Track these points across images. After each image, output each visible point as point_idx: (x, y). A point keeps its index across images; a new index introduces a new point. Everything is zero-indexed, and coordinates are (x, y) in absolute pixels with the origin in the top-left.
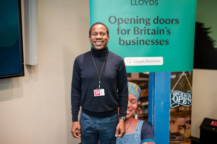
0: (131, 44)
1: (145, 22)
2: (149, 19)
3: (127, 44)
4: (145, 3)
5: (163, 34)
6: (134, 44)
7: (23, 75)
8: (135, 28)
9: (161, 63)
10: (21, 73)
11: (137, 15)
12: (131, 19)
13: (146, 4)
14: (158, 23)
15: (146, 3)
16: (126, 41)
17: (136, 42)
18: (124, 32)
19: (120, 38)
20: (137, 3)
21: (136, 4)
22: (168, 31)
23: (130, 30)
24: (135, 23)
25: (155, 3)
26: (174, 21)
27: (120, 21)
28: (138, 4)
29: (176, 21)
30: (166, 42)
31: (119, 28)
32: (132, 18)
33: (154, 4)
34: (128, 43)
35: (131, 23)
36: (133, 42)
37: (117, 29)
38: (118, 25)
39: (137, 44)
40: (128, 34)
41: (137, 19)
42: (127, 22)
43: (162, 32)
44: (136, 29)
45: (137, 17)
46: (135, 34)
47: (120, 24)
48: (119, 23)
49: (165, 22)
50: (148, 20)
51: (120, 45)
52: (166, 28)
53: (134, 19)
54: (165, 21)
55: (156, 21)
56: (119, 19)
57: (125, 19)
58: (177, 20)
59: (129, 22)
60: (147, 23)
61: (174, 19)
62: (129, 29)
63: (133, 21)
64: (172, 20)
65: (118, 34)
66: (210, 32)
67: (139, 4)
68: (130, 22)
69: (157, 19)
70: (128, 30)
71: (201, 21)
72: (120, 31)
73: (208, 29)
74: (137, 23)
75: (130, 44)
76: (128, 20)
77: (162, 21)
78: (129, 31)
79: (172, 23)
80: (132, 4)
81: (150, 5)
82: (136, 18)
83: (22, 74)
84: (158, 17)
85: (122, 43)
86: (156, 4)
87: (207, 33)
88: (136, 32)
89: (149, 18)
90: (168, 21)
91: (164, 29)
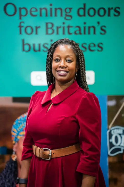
1: (64, 13)
2: (70, 9)
3: (35, 51)
5: (94, 33)
8: (47, 24)
11: (51, 2)
12: (41, 9)
14: (84, 15)
18: (29, 30)
19: (23, 41)
22: (101, 29)
23: (39, 27)
24: (47, 15)
26: (112, 12)
29: (116, 11)
30: (99, 46)
31: (22, 24)
32: (42, 7)
34: (37, 48)
35: (41, 15)
37: (18, 25)
38: (20, 18)
41: (51, 10)
42: (34, 13)
43: (92, 30)
44: (50, 26)
45: (51, 5)
46: (47, 33)
47: (22, 17)
48: (21, 15)
49: (97, 14)
50: (68, 10)
51: (24, 52)
52: (98, 23)
53: (46, 9)
54: (97, 12)
55: (81, 12)
56: (20, 9)
57: (31, 10)
58: (117, 9)
59: (38, 13)
60: (66, 15)
61: (112, 8)
63: (44, 11)
64: (109, 9)
65: (21, 33)
68: (39, 15)
69: (84, 9)
70: (37, 28)
72: (23, 29)
74: (51, 15)
75: (40, 50)
76: (36, 11)
79: (109, 15)
82: (48, 8)
84: (85, 5)
85: (27, 48)
88: (50, 31)
89: (70, 7)
90: (102, 12)
91: (96, 25)
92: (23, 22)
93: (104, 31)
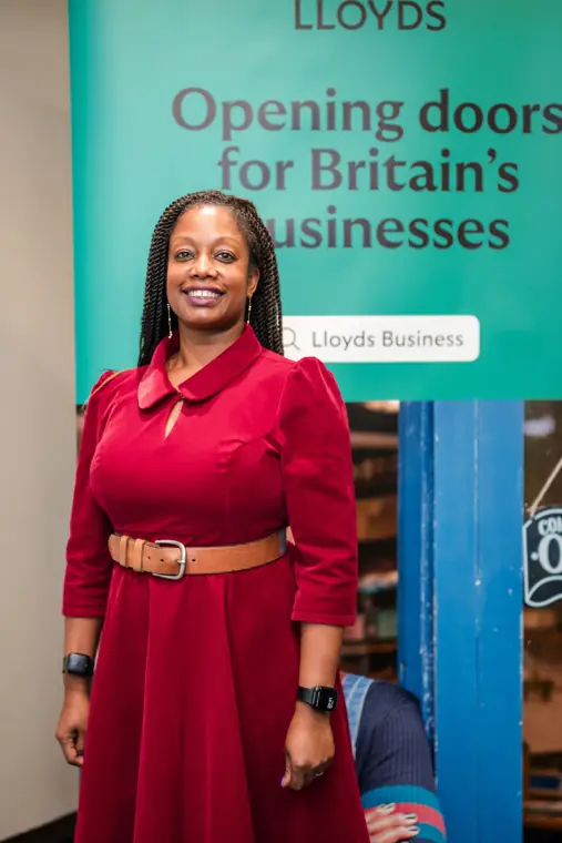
0: (298, 242)
1: (375, 119)
2: (397, 106)
4: (372, 19)
5: (479, 187)
6: (311, 241)
8: (316, 154)
11: (332, 85)
12: (296, 107)
13: (381, 26)
14: (444, 127)
15: (380, 18)
16: (271, 225)
17: (323, 231)
18: (255, 176)
20: (330, 18)
21: (320, 26)
22: (502, 173)
23: (290, 164)
24: (316, 126)
25: (428, 19)
26: (537, 119)
27: (237, 116)
28: (335, 22)
29: (547, 115)
30: (493, 230)
31: (232, 156)
32: (302, 100)
33: (423, 25)
34: (281, 237)
35: (296, 126)
36: (306, 230)
37: (219, 158)
38: (227, 137)
39: (332, 244)
40: (280, 186)
41: (331, 106)
42: (272, 120)
43: (469, 175)
44: (326, 160)
45: (331, 92)
46: (316, 185)
47: (233, 133)
48: (228, 127)
49: (485, 125)
50: (388, 111)
52: (492, 153)
53: (313, 106)
54: (486, 119)
55: (434, 117)
56: (227, 107)
57: (263, 107)
58: (554, 111)
59: (287, 119)
60: (382, 126)
61: (537, 108)
62: (285, 161)
63: (306, 114)
64: (527, 111)
65: (226, 186)
67: (339, 28)
68: (289, 124)
69: (443, 106)
70: (281, 167)
72: (235, 172)
74: (331, 126)
75: (290, 243)
76: (282, 110)
77: (469, 118)
78: (288, 172)
79: (527, 129)
80: (299, 26)
81: (402, 26)
82: (322, 102)
84: (445, 93)
86: (436, 23)
88: (327, 178)
89: (397, 99)
90: (502, 119)
91: (484, 160)
92: (236, 149)
93: (509, 179)
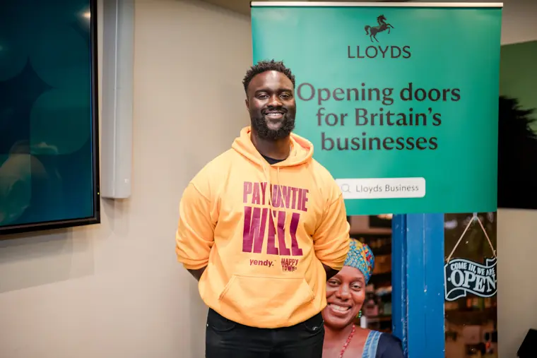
0: (350, 147)
1: (382, 96)
2: (391, 90)
3: (340, 148)
4: (380, 54)
5: (425, 123)
6: (356, 147)
7: (98, 221)
8: (357, 110)
9: (421, 193)
10: (94, 217)
11: (363, 82)
12: (349, 91)
13: (384, 57)
14: (410, 98)
15: (383, 53)
16: (338, 140)
17: (361, 143)
18: (332, 120)
19: (323, 135)
20: (362, 53)
21: (358, 57)
22: (434, 117)
23: (346, 115)
24: (357, 99)
25: (403, 53)
26: (449, 95)
27: (324, 95)
28: (364, 55)
29: (453, 93)
30: (431, 142)
31: (322, 112)
32: (351, 88)
33: (401, 57)
34: (343, 145)
35: (349, 99)
36: (353, 142)
37: (317, 112)
38: (320, 103)
39: (364, 148)
40: (342, 124)
41: (363, 90)
42: (339, 96)
43: (421, 119)
44: (361, 113)
45: (363, 85)
46: (357, 123)
47: (322, 102)
48: (320, 99)
49: (427, 97)
50: (387, 92)
51: (324, 150)
52: (430, 109)
53: (356, 90)
54: (427, 95)
55: (406, 94)
56: (320, 91)
57: (335, 91)
58: (456, 92)
59: (345, 96)
60: (384, 98)
61: (448, 90)
62: (344, 113)
63: (353, 94)
64: (445, 92)
65: (320, 124)
66: (532, 121)
67: (366, 57)
68: (346, 98)
69: (410, 90)
70: (342, 116)
71: (511, 95)
72: (323, 118)
73: (529, 112)
74: (363, 99)
75: (346, 148)
76: (343, 92)
77: (420, 94)
78: (345, 118)
79: (445, 99)
80: (349, 57)
81: (392, 57)
82: (360, 88)
83: (95, 219)
84: (410, 84)
85: (328, 144)
86: (407, 55)
87: (526, 121)
88: (362, 120)
89: (391, 87)
90: (434, 95)
91: (427, 113)
92: (324, 109)
93: (438, 120)
